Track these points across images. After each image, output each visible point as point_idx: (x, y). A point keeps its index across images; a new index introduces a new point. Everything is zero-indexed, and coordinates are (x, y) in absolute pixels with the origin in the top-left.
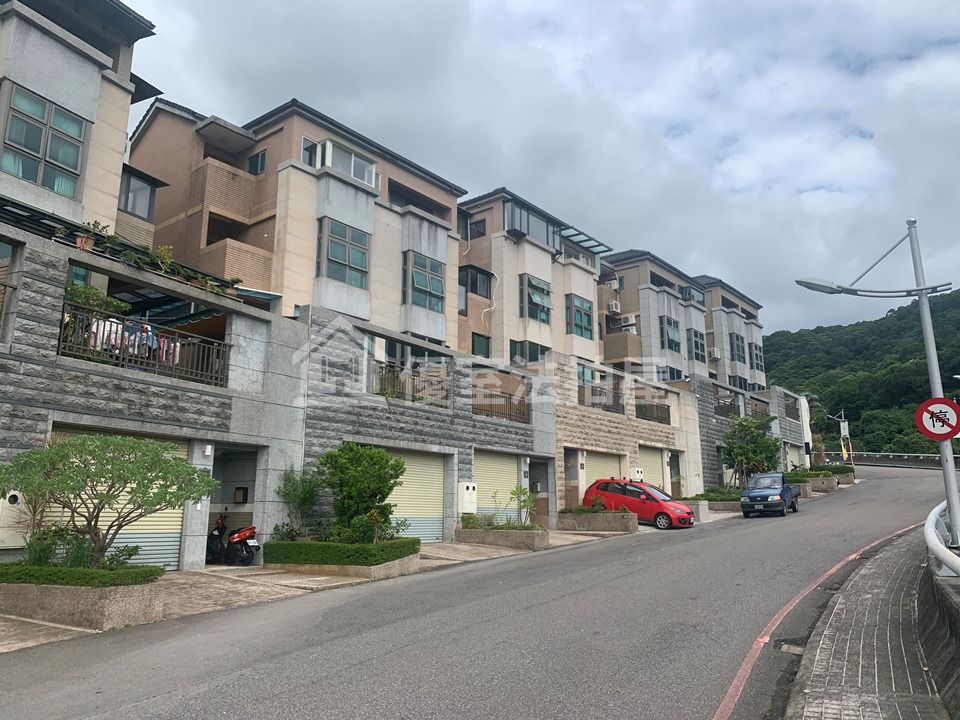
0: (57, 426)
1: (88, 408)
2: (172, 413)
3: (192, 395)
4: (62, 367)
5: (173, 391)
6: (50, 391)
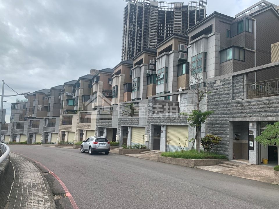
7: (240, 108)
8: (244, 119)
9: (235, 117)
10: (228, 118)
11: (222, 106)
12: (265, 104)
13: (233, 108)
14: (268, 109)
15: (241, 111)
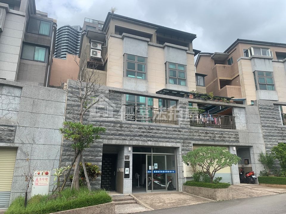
0: (194, 145)
1: (200, 139)
2: (222, 138)
3: (227, 133)
4: (192, 129)
5: (221, 132)
6: (190, 136)
7: (119, 129)
8: (123, 141)
9: (112, 139)
10: (101, 139)
13: (110, 128)
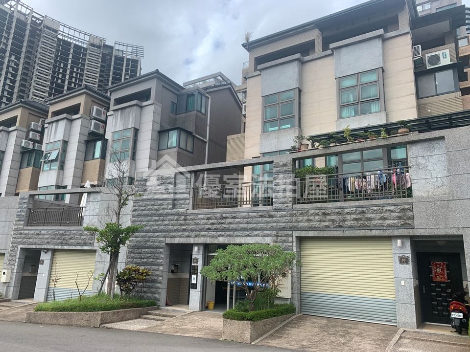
0: (298, 238)
2: (362, 222)
5: (360, 209)
7: (182, 222)
8: (187, 239)
9: (174, 237)
10: (163, 237)
11: (157, 218)
12: (216, 219)
13: (172, 222)
14: (219, 226)
15: (183, 227)
